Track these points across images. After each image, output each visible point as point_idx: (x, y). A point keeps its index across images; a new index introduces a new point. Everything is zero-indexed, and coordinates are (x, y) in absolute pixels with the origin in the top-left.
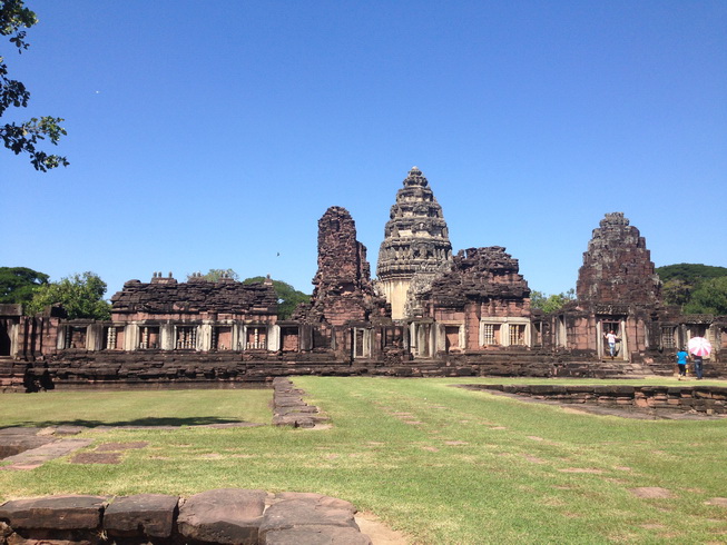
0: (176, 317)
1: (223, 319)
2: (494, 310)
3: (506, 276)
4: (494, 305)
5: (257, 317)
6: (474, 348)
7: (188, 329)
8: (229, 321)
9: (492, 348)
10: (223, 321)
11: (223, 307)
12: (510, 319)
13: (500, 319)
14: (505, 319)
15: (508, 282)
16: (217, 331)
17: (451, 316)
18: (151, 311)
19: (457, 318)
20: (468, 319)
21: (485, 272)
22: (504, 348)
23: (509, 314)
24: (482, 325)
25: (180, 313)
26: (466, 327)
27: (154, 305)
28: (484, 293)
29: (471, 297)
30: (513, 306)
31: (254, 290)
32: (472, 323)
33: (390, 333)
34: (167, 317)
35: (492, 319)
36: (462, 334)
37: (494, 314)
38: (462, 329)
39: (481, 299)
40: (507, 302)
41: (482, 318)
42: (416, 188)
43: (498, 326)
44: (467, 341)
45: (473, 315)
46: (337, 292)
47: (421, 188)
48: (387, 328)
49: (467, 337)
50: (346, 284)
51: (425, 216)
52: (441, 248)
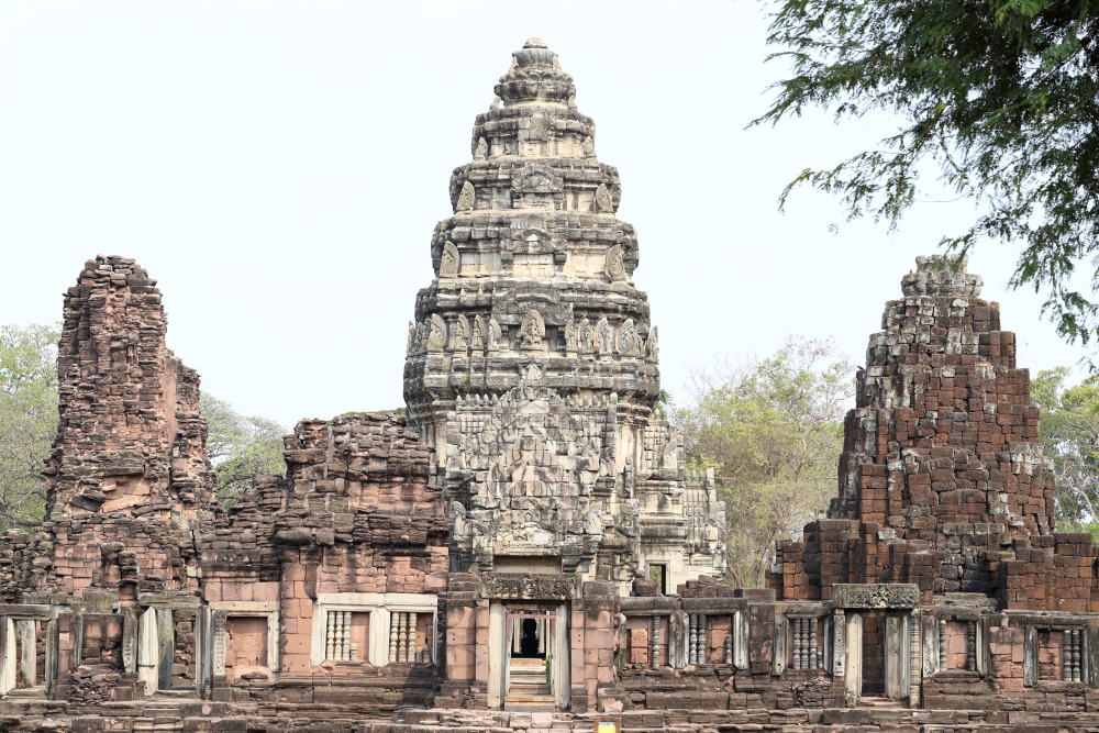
2: (352, 577)
3: (397, 492)
4: (353, 564)
6: (296, 670)
9: (345, 671)
12: (392, 598)
13: (367, 598)
14: (380, 599)
15: (401, 506)
17: (246, 590)
19: (258, 597)
20: (282, 598)
21: (340, 482)
22: (374, 672)
23: (392, 587)
24: (320, 618)
26: (281, 620)
28: (327, 535)
29: (297, 544)
30: (403, 564)
32: (294, 608)
33: (94, 632)
35: (346, 598)
36: (273, 636)
37: (352, 586)
38: (273, 623)
39: (316, 551)
40: (389, 557)
41: (321, 597)
42: (528, 114)
43: (362, 616)
44: (282, 653)
45: (298, 589)
46: (97, 503)
47: (546, 112)
48: (88, 621)
49: (282, 643)
50: (125, 478)
51: (549, 209)
52: (594, 312)
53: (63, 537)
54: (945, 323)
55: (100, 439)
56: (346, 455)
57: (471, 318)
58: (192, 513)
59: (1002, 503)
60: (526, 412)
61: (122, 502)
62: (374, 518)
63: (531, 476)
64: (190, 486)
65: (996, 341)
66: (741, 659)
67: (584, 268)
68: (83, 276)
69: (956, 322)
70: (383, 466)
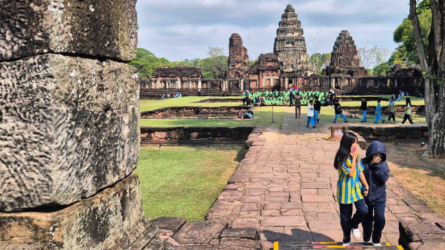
0: (170, 78)
1: (183, 78)
3: (273, 63)
4: (268, 73)
5: (194, 78)
7: (174, 82)
8: (186, 79)
9: (267, 86)
10: (184, 79)
11: (184, 75)
12: (273, 77)
13: (270, 77)
14: (271, 77)
15: (274, 65)
16: (182, 82)
17: (254, 76)
18: (163, 77)
19: (256, 77)
20: (259, 77)
21: (266, 62)
22: (271, 87)
23: (273, 76)
24: (264, 80)
25: (171, 77)
26: (259, 80)
27: (164, 75)
28: (264, 69)
29: (260, 70)
30: (274, 72)
31: (194, 69)
32: (260, 79)
33: (235, 82)
34: (168, 79)
35: (267, 77)
36: (258, 82)
37: (268, 76)
38: (258, 81)
39: (263, 71)
40: (273, 72)
41: (264, 77)
42: (289, 14)
43: (269, 80)
44: (259, 84)
45: (261, 76)
46: (235, 66)
47: (291, 14)
48: (234, 81)
49: (259, 83)
50: (238, 63)
51: (291, 27)
52: (298, 40)
53: (230, 70)
54: (345, 39)
55: (235, 58)
56: (267, 58)
57: (282, 41)
58: (247, 67)
59: (352, 63)
60: (290, 53)
61: (237, 66)
62: (270, 67)
63: (290, 61)
64: (246, 64)
65: (352, 41)
66: (319, 84)
67: (296, 34)
68: (231, 36)
69: (346, 39)
70: (271, 60)
